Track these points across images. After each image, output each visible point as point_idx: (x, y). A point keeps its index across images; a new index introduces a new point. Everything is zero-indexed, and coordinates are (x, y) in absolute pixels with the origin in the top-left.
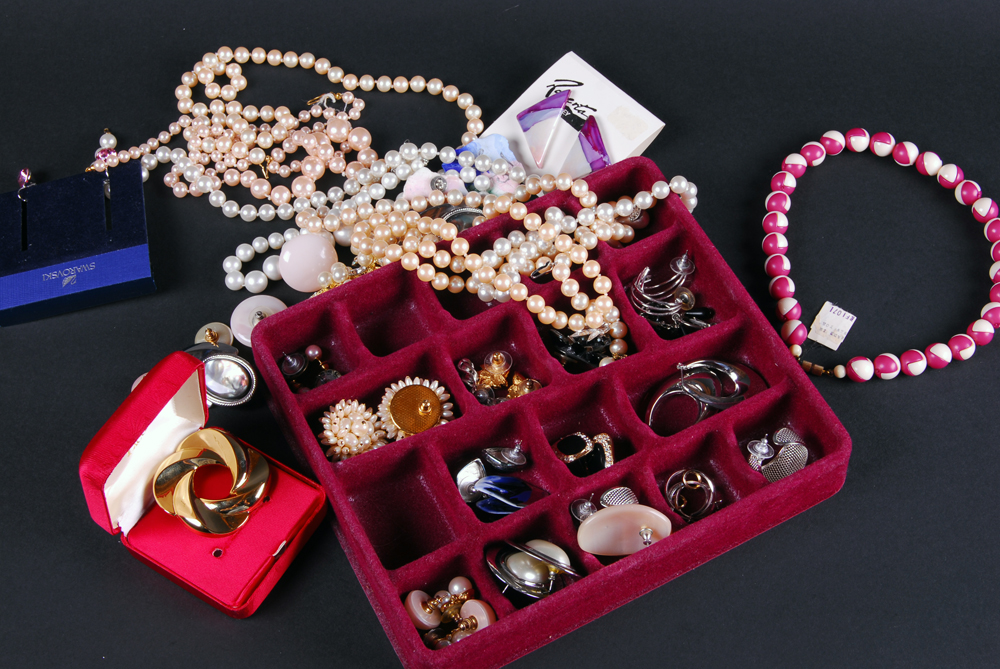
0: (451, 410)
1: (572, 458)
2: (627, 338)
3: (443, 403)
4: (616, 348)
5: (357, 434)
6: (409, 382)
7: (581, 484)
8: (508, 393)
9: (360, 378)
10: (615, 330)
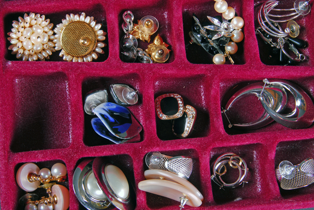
0: (102, 48)
1: (164, 117)
2: (240, 45)
3: (99, 41)
4: (229, 49)
5: (33, 42)
6: (82, 18)
7: (158, 146)
8: (147, 48)
9: (48, 5)
10: (235, 36)
